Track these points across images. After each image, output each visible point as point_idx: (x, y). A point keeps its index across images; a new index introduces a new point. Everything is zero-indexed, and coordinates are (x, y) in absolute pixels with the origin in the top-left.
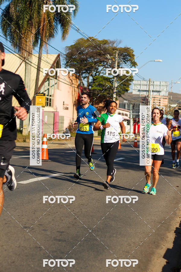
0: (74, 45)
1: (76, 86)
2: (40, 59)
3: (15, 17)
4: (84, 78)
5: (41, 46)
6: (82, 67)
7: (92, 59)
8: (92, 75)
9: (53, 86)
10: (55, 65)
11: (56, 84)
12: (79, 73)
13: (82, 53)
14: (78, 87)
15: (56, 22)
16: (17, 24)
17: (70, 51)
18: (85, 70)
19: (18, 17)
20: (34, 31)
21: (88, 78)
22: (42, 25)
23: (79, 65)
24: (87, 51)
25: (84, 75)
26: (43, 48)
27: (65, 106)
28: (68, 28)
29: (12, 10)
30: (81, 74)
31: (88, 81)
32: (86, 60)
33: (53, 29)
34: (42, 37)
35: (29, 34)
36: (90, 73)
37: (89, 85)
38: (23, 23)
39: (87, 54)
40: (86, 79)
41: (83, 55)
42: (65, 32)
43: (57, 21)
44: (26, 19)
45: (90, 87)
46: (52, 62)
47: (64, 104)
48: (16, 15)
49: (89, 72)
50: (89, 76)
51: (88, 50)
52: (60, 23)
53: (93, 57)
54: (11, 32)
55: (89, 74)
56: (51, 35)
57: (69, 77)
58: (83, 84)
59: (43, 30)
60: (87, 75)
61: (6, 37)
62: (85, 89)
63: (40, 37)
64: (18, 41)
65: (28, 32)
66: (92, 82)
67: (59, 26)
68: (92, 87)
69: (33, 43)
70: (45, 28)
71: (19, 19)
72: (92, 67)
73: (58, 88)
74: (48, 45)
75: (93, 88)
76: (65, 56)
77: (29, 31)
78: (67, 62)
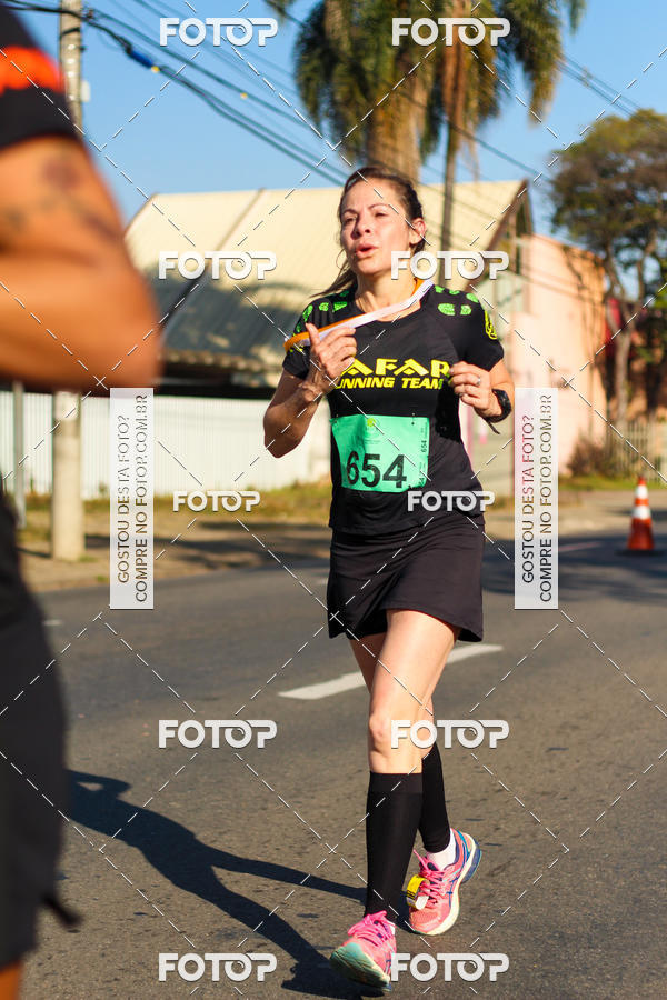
0: (584, 144)
1: (598, 298)
2: (448, 199)
3: (346, 46)
4: (627, 265)
5: (452, 148)
6: (615, 224)
7: (653, 191)
8: (654, 255)
9: (508, 299)
10: (513, 220)
11: (517, 292)
12: (604, 246)
13: (615, 172)
14: (604, 302)
15: (502, 54)
16: (356, 70)
17: (568, 166)
18: (628, 235)
19: (357, 45)
20: (421, 96)
21: (640, 265)
22: (450, 69)
23: (603, 219)
24: (631, 163)
25: (625, 255)
26: (460, 158)
27: (558, 376)
28: (552, 77)
29: (335, 19)
30: (611, 249)
31: (641, 277)
32: (632, 199)
33: (496, 85)
34: (452, 116)
35: (403, 107)
36: (647, 244)
37: (646, 291)
38: (378, 64)
39: (631, 175)
40: (633, 271)
41: (619, 177)
42: (539, 94)
43: (506, 52)
44: (390, 53)
45: (650, 301)
46: (498, 213)
47: (552, 369)
48: (351, 38)
49: (642, 241)
50: (643, 259)
51: (633, 158)
52: (520, 57)
53: (655, 184)
54: (333, 103)
55: (643, 248)
56: (488, 109)
57: (570, 265)
58: (623, 291)
59: (455, 89)
60: (637, 254)
61: (318, 124)
62: (631, 306)
63: (445, 118)
64: (361, 137)
65: (398, 102)
66: (655, 282)
67: (517, 72)
68: (658, 297)
69: (421, 141)
70: (463, 81)
71: (362, 53)
72: (654, 224)
73: (527, 308)
74: (477, 146)
75: (660, 304)
76: (550, 188)
77: (404, 95)
78: (560, 210)
